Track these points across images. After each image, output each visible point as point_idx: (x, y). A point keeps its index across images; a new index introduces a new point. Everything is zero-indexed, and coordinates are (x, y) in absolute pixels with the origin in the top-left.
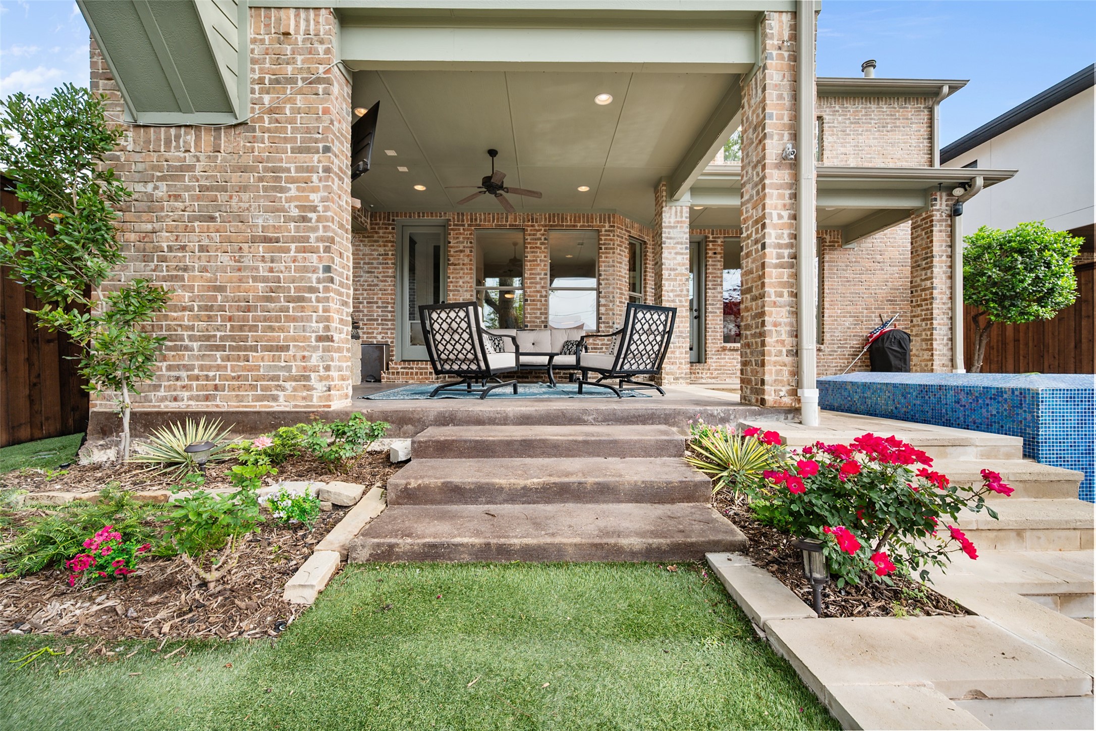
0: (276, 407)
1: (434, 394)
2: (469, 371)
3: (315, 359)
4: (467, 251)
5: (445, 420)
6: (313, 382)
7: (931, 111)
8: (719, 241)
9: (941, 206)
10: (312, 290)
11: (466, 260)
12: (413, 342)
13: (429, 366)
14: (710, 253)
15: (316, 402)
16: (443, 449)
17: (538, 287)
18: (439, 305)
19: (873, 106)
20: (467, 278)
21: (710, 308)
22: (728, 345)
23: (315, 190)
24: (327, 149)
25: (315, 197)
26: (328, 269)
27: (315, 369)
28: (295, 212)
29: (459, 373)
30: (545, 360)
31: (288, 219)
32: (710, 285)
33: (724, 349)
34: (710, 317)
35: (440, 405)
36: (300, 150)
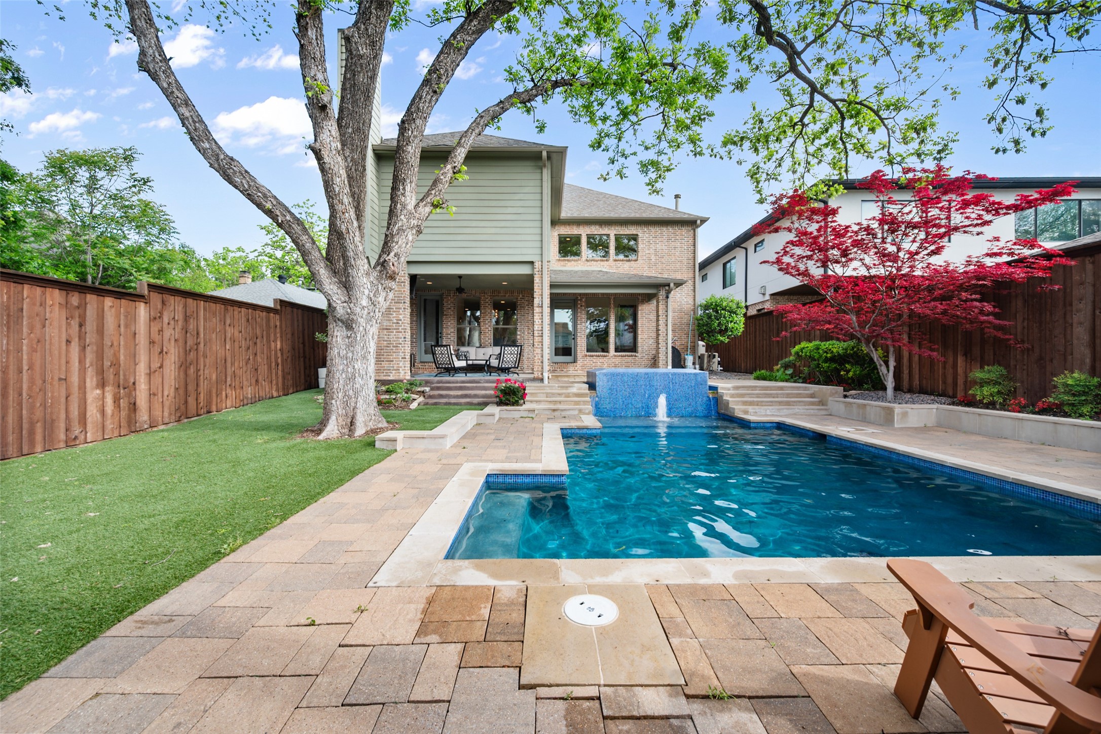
0: (390, 378)
1: (436, 376)
2: (448, 368)
3: (401, 364)
4: (452, 309)
5: (439, 382)
6: (401, 371)
7: (694, 231)
8: (584, 300)
9: (662, 293)
10: (401, 344)
11: (452, 313)
12: (426, 352)
13: (434, 365)
14: (579, 306)
15: (401, 377)
16: (438, 388)
17: (487, 326)
18: (437, 345)
19: (664, 229)
20: (452, 322)
21: (579, 334)
22: (588, 354)
23: (401, 314)
24: (404, 303)
25: (401, 317)
26: (405, 338)
27: (401, 367)
28: (395, 321)
29: (445, 368)
30: (484, 362)
31: (393, 323)
32: (579, 322)
33: (586, 356)
34: (579, 339)
35: (437, 378)
36: (396, 303)
